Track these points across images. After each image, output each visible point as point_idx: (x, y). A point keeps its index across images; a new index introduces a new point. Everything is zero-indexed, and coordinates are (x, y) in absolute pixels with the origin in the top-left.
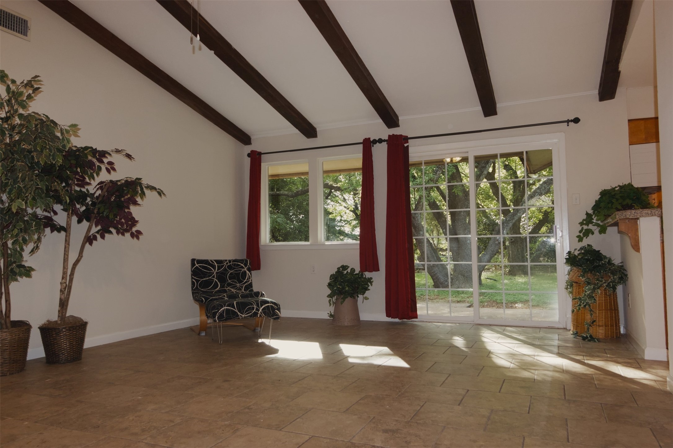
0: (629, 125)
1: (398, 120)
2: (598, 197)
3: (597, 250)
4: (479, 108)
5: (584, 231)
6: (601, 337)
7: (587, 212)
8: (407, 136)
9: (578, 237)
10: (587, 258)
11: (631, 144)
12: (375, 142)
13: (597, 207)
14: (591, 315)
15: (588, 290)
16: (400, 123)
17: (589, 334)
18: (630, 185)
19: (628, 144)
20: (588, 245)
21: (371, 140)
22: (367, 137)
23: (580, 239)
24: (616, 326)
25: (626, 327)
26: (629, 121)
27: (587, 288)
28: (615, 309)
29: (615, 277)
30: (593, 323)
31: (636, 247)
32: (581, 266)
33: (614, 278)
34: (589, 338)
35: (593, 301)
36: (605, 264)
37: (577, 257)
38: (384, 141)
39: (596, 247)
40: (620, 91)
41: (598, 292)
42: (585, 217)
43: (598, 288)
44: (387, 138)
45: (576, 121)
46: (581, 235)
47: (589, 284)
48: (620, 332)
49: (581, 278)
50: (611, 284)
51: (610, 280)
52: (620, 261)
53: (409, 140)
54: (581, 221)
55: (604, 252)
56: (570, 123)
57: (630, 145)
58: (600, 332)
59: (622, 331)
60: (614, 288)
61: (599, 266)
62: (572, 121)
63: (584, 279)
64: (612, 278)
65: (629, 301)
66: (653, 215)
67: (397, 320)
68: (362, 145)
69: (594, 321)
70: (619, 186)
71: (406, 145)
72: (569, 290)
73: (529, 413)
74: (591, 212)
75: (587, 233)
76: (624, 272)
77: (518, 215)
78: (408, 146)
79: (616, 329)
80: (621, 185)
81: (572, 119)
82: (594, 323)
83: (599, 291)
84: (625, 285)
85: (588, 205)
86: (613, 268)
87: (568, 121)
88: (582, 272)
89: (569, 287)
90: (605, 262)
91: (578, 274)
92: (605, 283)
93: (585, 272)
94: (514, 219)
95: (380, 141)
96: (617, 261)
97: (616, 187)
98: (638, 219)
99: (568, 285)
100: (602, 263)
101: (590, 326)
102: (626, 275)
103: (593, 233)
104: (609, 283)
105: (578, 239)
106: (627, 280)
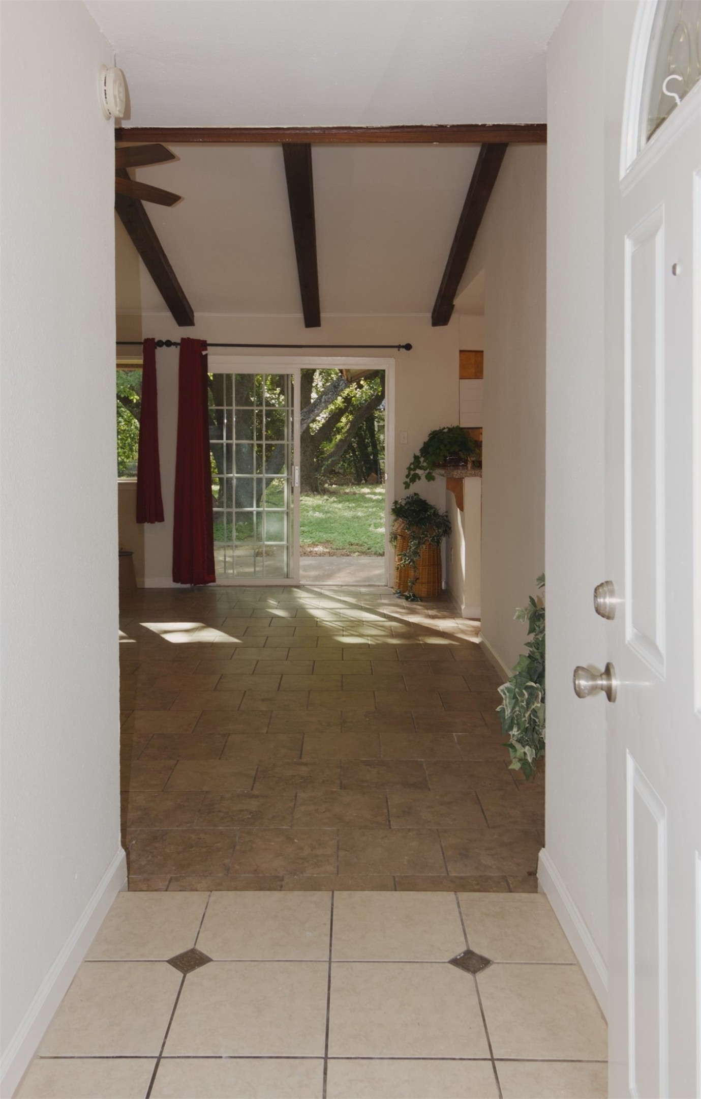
0: (460, 356)
1: (193, 316)
2: (426, 439)
3: (423, 500)
4: (300, 316)
5: (411, 477)
6: (423, 595)
7: (415, 454)
8: (206, 341)
9: (405, 483)
10: (413, 508)
11: (462, 378)
12: (160, 344)
13: (426, 450)
14: (415, 571)
15: (413, 544)
16: (196, 320)
17: (412, 592)
18: (458, 428)
19: (458, 378)
20: (415, 494)
21: (156, 341)
22: (150, 337)
23: (407, 486)
24: (438, 582)
25: (447, 583)
26: (461, 351)
27: (412, 543)
28: (438, 564)
29: (440, 530)
30: (416, 581)
31: (461, 506)
32: (406, 517)
33: (438, 532)
34: (412, 598)
35: (418, 557)
36: (430, 515)
37: (404, 507)
38: (175, 344)
39: (423, 497)
40: (454, 318)
41: (422, 547)
42: (412, 460)
43: (424, 543)
44: (179, 341)
45: (408, 347)
46: (408, 480)
47: (414, 538)
48: (441, 588)
49: (406, 531)
50: (436, 538)
51: (434, 534)
52: (445, 511)
53: (209, 348)
54: (408, 466)
55: (431, 502)
56: (401, 349)
57: (460, 379)
58: (422, 589)
59: (443, 586)
60: (438, 542)
61: (425, 518)
62: (403, 347)
63: (409, 532)
64: (437, 531)
65: (451, 555)
66: (476, 476)
67: (188, 586)
68: (142, 346)
69: (418, 579)
70: (448, 428)
71: (204, 353)
72: (393, 543)
73: (372, 674)
74: (418, 454)
75: (414, 478)
76: (447, 523)
77: (316, 412)
78: (206, 355)
79: (438, 586)
80: (450, 427)
81: (404, 345)
82: (418, 581)
83: (424, 547)
84: (449, 537)
85: (416, 447)
86: (438, 520)
87: (399, 347)
88: (408, 524)
89: (393, 540)
90: (431, 513)
91: (404, 527)
92: (430, 538)
93: (410, 525)
94: (309, 418)
95: (169, 343)
96: (442, 510)
97: (444, 428)
98: (463, 478)
99: (392, 538)
100: (428, 515)
101: (413, 584)
102: (450, 528)
103: (419, 478)
104: (433, 537)
105: (405, 485)
106: (451, 533)
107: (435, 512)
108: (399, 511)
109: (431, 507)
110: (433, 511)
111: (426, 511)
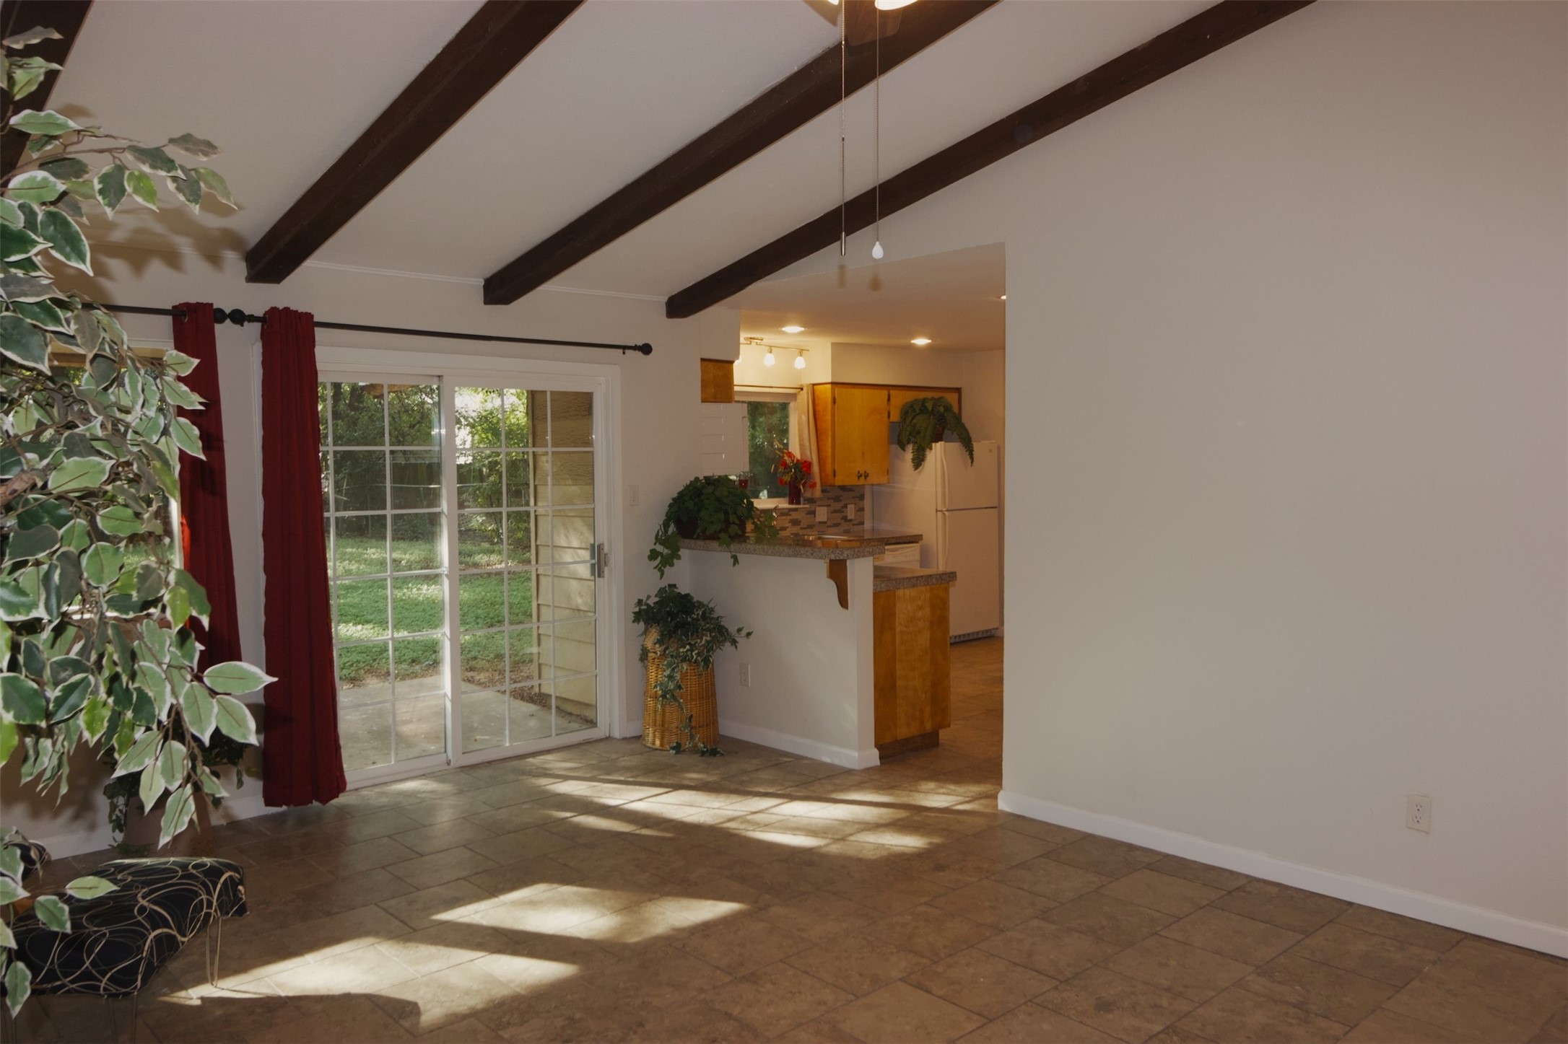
0: (701, 368)
3: (684, 594)
10: (667, 610)
11: (704, 400)
12: (220, 317)
15: (667, 664)
19: (700, 400)
20: (670, 586)
24: (715, 724)
26: (702, 360)
28: (712, 695)
31: (844, 602)
32: (661, 623)
36: (697, 620)
37: (652, 609)
38: (252, 319)
44: (260, 313)
45: (646, 349)
47: (669, 654)
49: (658, 645)
50: (704, 651)
56: (635, 352)
57: (702, 401)
60: (707, 661)
61: (690, 623)
62: (640, 348)
63: (664, 647)
78: (313, 343)
79: (715, 730)
81: (641, 345)
86: (709, 625)
88: (660, 635)
90: (698, 615)
93: (662, 636)
95: (238, 317)
98: (847, 560)
100: (692, 618)
107: (704, 613)
108: (646, 615)
109: (700, 605)
110: (701, 613)
111: (689, 613)
